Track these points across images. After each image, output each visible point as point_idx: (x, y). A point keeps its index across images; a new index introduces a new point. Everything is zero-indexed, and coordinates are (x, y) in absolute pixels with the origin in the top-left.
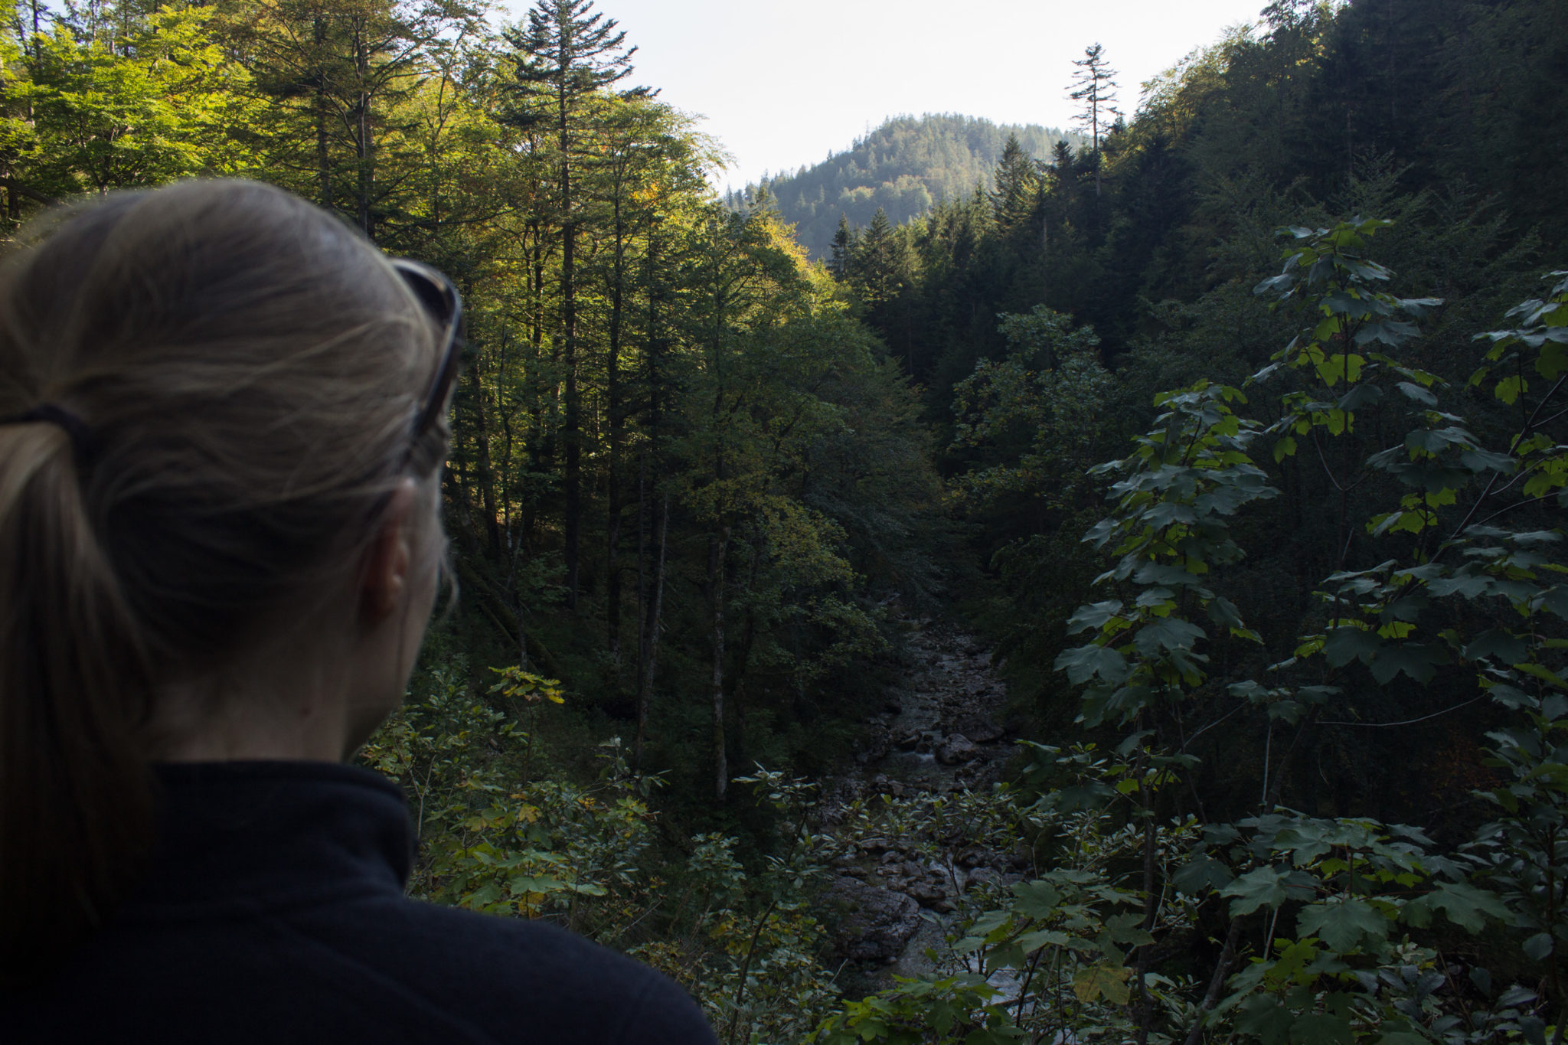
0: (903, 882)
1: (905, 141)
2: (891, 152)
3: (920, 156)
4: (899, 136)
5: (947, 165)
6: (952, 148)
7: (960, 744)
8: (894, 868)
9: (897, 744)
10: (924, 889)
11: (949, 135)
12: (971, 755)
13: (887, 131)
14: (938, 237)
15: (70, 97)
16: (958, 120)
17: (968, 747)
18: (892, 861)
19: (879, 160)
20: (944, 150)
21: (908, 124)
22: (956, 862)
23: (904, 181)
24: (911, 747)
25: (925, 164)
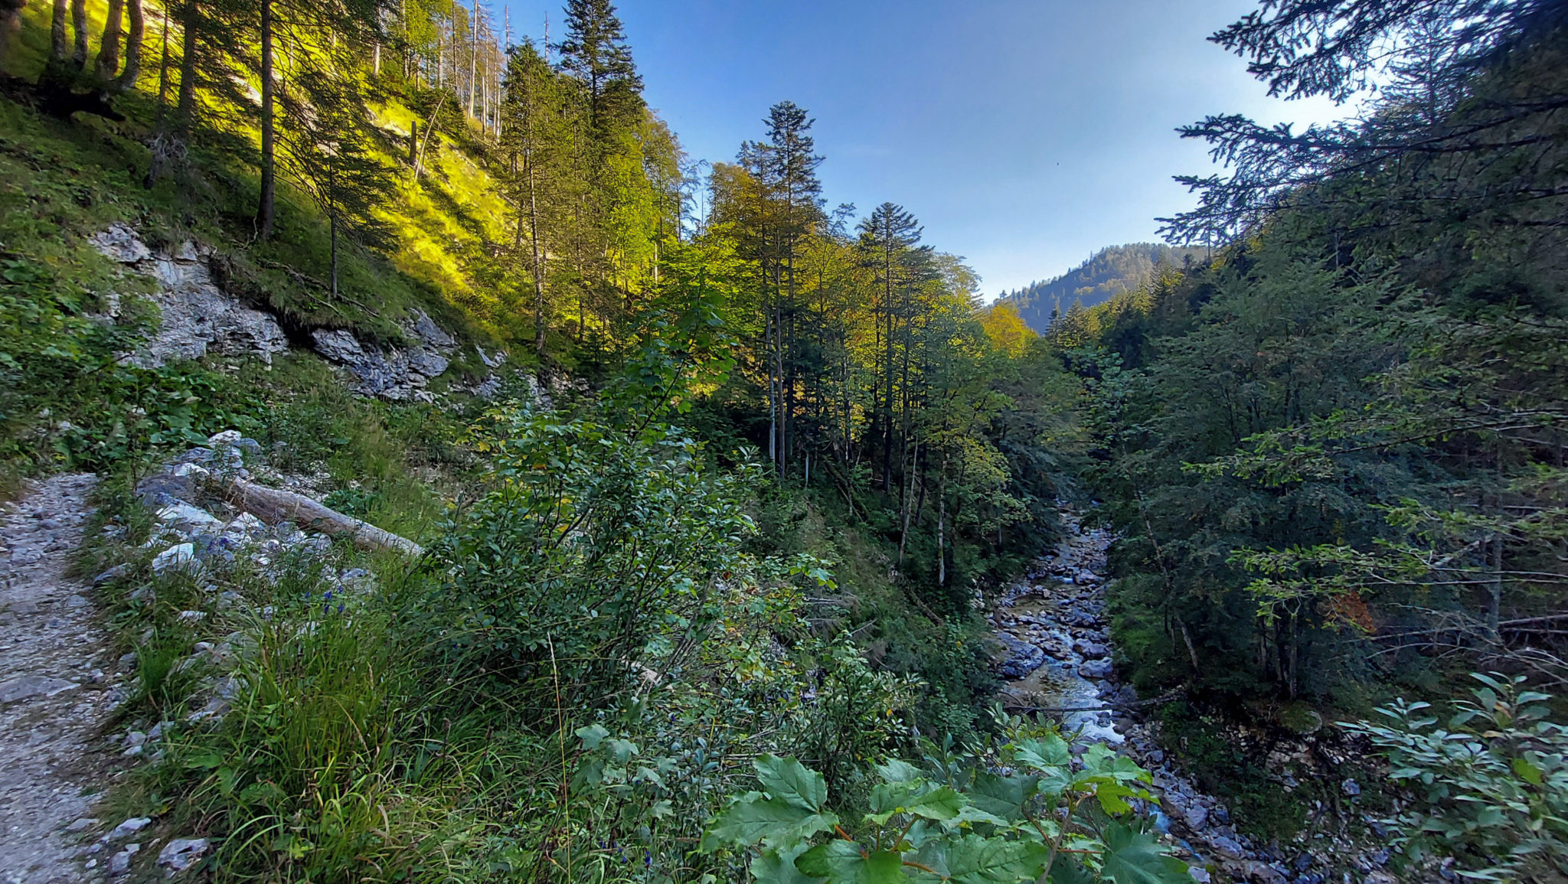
0: (1038, 640)
1: (1113, 261)
2: (1105, 266)
3: (1122, 268)
4: (1109, 257)
5: (1138, 271)
6: (1141, 262)
7: (1086, 575)
8: (1035, 633)
9: (1053, 572)
10: (1047, 645)
11: (1140, 255)
12: (1092, 581)
13: (1103, 255)
14: (1114, 311)
15: (673, 265)
16: (1146, 245)
17: (1091, 577)
18: (1035, 629)
19: (1097, 271)
20: (1136, 264)
21: (1115, 250)
22: (1071, 635)
23: (1111, 282)
24: (1060, 573)
25: (1125, 272)
